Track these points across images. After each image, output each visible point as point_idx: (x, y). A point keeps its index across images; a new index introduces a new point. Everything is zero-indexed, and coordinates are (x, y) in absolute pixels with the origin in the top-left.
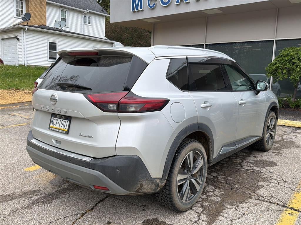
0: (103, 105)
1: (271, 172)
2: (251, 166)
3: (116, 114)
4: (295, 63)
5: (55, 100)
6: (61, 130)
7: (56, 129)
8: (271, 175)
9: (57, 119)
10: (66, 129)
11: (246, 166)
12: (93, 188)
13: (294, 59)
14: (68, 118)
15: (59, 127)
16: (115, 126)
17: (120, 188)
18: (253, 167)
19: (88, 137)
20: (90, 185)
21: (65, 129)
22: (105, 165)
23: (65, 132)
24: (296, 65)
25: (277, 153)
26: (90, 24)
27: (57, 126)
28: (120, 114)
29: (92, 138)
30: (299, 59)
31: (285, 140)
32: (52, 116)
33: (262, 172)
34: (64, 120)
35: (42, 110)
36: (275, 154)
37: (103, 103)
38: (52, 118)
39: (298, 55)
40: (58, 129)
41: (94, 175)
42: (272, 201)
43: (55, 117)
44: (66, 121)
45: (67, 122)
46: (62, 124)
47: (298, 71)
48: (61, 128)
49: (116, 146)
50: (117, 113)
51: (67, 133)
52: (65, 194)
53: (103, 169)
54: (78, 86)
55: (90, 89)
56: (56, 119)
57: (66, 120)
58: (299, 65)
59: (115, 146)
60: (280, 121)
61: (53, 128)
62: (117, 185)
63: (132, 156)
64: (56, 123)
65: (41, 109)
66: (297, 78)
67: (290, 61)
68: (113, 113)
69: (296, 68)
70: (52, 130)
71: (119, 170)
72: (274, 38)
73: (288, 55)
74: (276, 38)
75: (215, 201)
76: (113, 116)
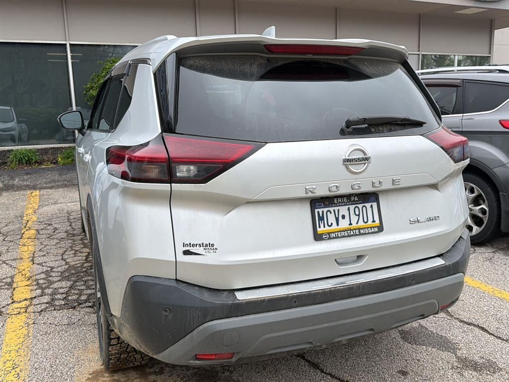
6: (361, 229)
7: (344, 231)
9: (336, 209)
10: (374, 221)
15: (351, 224)
21: (370, 222)
23: (376, 229)
27: (344, 224)
34: (360, 206)
38: (316, 211)
40: (352, 230)
43: (326, 207)
44: (368, 205)
46: (359, 215)
48: (359, 224)
51: (380, 229)
56: (331, 209)
57: (365, 204)
61: (333, 233)
64: (337, 220)
70: (330, 238)
72: (66, 41)
74: (69, 40)
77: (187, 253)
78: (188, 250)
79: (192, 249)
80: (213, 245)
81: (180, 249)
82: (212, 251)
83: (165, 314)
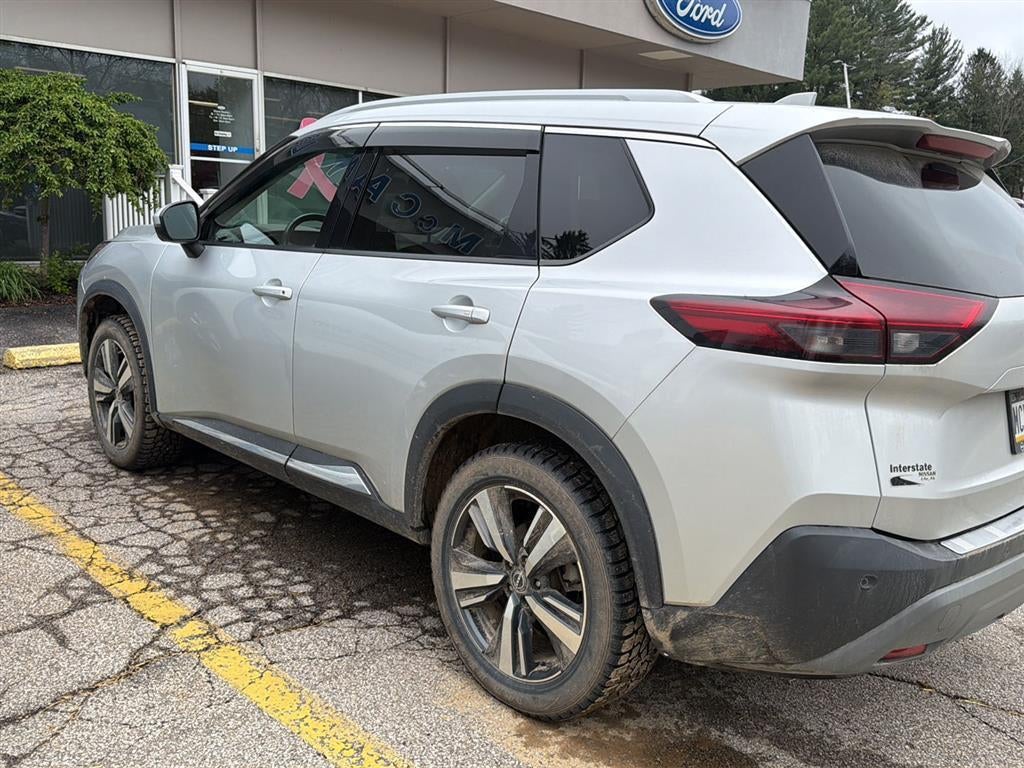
32: (1008, 403)
38: (1012, 406)
77: (896, 482)
78: (898, 478)
79: (905, 476)
80: (930, 467)
81: (887, 476)
82: (929, 477)
83: (863, 587)
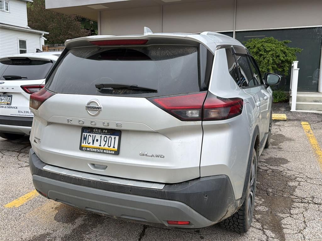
0: (180, 111)
1: (290, 170)
2: (266, 166)
3: (199, 123)
4: (262, 55)
5: (98, 109)
6: (105, 150)
7: (95, 148)
8: (293, 173)
9: (94, 135)
10: (114, 147)
11: (262, 166)
12: (167, 225)
13: (260, 51)
14: (116, 132)
15: (100, 145)
16: (195, 139)
17: (206, 219)
18: (269, 167)
19: (156, 157)
20: (163, 220)
21: (112, 147)
22: (189, 192)
23: (113, 152)
24: (264, 57)
25: (278, 148)
26: (7, 10)
27: (96, 145)
28: (205, 123)
29: (164, 157)
30: (265, 51)
31: (273, 134)
32: (82, 132)
33: (282, 171)
34: (108, 136)
35: (69, 123)
36: (278, 150)
37: (180, 109)
38: (83, 133)
39: (264, 47)
40: (100, 149)
41: (175, 208)
42: (316, 202)
43: (89, 133)
44: (113, 137)
45: (115, 138)
46: (106, 142)
47: (266, 63)
48: (105, 147)
49: (201, 166)
50: (201, 121)
51: (117, 153)
52: (88, 232)
53: (186, 199)
54: (136, 87)
55: (155, 91)
56: (91, 135)
57: (111, 136)
58: (266, 57)
59: (199, 166)
60: (274, 115)
61: (89, 148)
62: (202, 217)
63: (220, 176)
64: (93, 141)
65: (67, 123)
66: (266, 70)
67: (257, 53)
68: (196, 122)
69: (264, 59)
70: (86, 150)
71: (206, 196)
72: (233, 30)
73: (255, 47)
74: (235, 29)
75: (264, 212)
76: (195, 125)
78: (35, 140)
82: (39, 142)
